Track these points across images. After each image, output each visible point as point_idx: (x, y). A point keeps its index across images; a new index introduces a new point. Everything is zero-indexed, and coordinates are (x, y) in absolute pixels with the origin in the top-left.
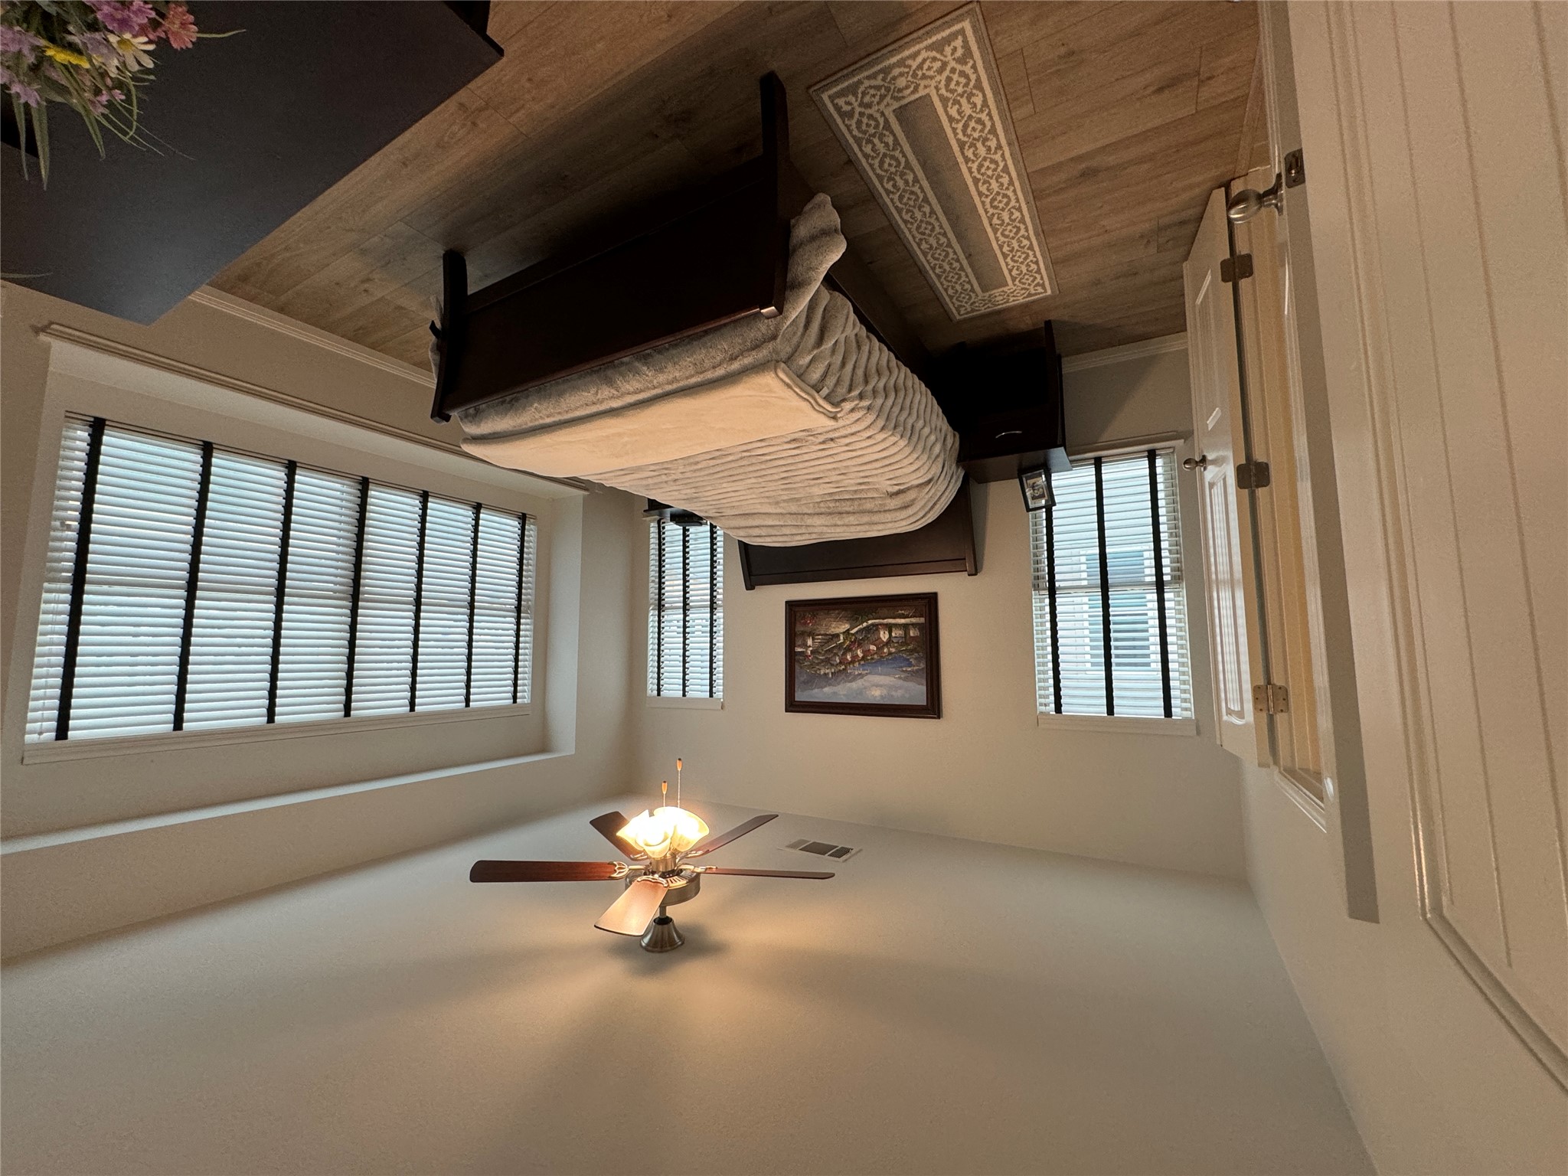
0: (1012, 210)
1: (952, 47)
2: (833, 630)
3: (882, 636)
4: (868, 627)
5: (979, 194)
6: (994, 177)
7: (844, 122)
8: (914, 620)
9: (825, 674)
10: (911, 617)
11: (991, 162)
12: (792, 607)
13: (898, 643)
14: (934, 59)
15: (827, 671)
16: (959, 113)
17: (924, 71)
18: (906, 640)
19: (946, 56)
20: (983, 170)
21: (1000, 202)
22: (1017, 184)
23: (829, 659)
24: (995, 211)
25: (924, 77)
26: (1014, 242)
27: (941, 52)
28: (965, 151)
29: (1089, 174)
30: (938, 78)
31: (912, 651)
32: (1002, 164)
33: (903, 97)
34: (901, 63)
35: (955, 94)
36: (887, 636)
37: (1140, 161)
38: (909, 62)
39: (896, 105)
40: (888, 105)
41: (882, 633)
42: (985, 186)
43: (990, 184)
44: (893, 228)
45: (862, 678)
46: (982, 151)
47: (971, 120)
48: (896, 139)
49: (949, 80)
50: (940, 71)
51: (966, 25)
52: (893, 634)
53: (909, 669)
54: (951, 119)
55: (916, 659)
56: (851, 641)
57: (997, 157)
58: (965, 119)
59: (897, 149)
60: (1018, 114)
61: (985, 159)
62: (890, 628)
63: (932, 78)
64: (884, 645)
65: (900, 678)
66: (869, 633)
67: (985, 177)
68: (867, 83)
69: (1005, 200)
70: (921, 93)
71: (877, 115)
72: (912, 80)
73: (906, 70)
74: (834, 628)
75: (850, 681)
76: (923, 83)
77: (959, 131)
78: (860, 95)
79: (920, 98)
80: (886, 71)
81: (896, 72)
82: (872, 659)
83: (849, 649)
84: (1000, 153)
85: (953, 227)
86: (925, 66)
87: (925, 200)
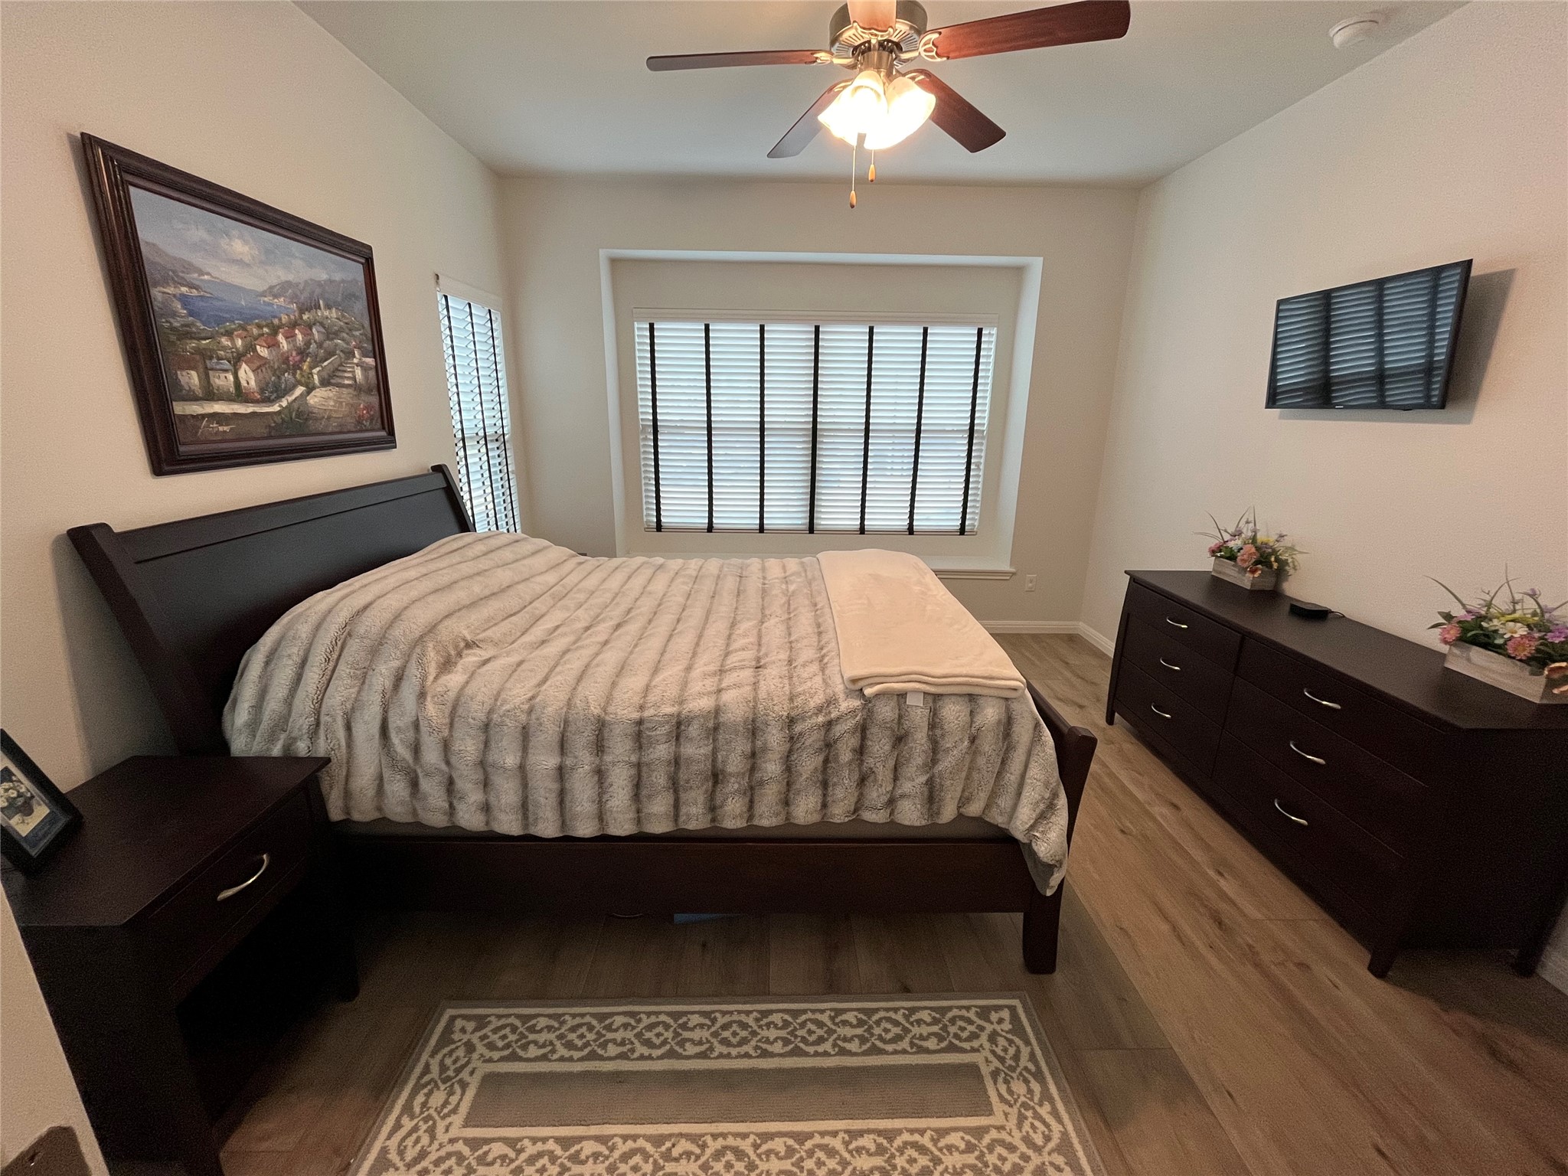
1: (1063, 1166)
2: (331, 395)
3: (251, 375)
4: (279, 398)
5: (766, 1134)
7: (976, 1006)
8: (196, 409)
9: (328, 307)
10: (203, 416)
12: (388, 441)
13: (219, 359)
14: (1047, 1139)
15: (327, 313)
16: (950, 1148)
17: (1030, 1120)
18: (204, 360)
19: (1049, 1154)
23: (328, 339)
24: (709, 1151)
25: (1021, 1118)
27: (1058, 1150)
28: (873, 1137)
30: (1017, 1134)
31: (186, 334)
33: (995, 1083)
34: (1046, 1096)
35: (985, 1150)
36: (241, 374)
38: (1047, 1107)
39: (985, 1070)
40: (987, 1060)
41: (253, 383)
42: (781, 1150)
44: (761, 992)
45: (271, 288)
47: (931, 1160)
48: (928, 1051)
49: (1012, 1148)
50: (1027, 1140)
52: (231, 377)
53: (184, 289)
54: (943, 1133)
55: (174, 314)
56: (301, 369)
58: (937, 1153)
59: (912, 1048)
62: (240, 395)
63: (1020, 1126)
64: (244, 355)
65: (201, 273)
66: (274, 383)
67: (803, 1154)
68: (1025, 1051)
70: (998, 1107)
71: (975, 1044)
72: (1020, 1101)
73: (1036, 1099)
74: (329, 398)
75: (289, 284)
76: (1014, 1112)
77: (917, 1137)
78: (1009, 1036)
79: (990, 1104)
80: (1038, 1076)
81: (1036, 1087)
82: (260, 327)
83: (303, 353)
85: (711, 1074)
86: (1037, 1123)
87: (797, 1052)
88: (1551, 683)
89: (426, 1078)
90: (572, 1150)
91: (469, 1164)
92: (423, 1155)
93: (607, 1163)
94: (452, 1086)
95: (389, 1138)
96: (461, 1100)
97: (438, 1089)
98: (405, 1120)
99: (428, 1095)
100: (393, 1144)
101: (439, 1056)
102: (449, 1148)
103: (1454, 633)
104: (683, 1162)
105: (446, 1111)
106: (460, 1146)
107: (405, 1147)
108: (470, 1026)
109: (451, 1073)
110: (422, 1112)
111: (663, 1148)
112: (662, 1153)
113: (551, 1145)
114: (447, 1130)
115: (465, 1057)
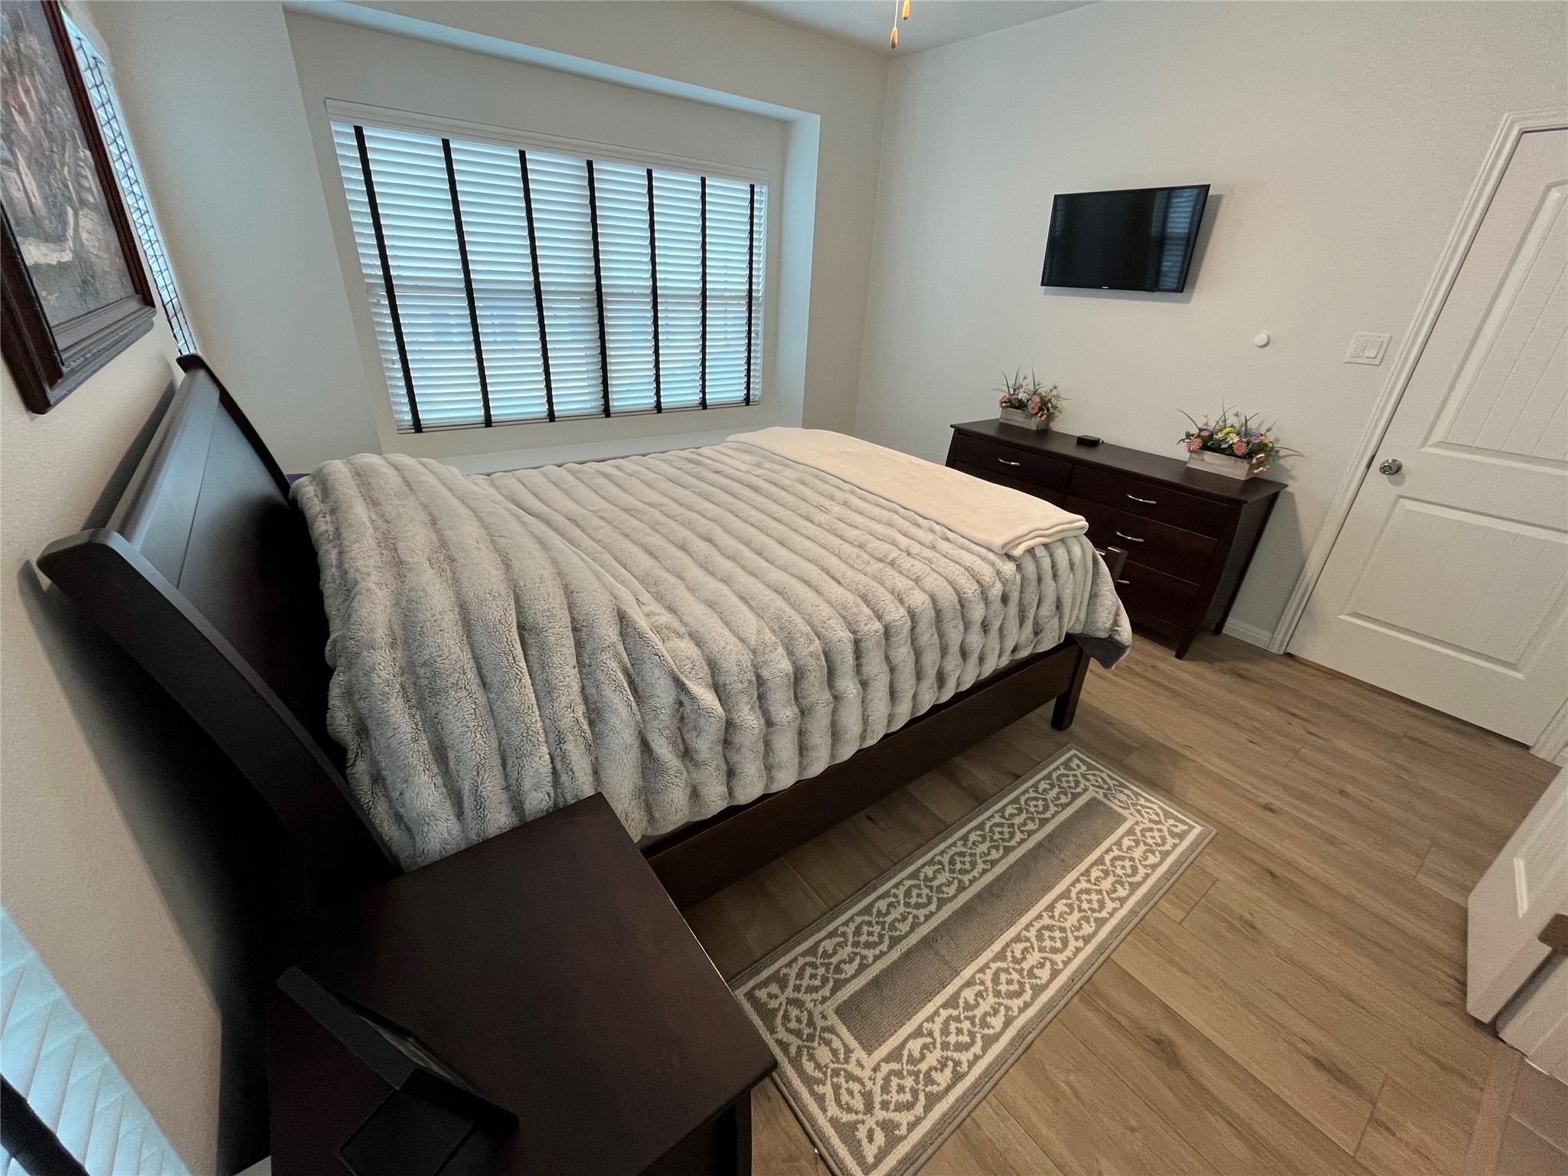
0: (1048, 964)
5: (1048, 906)
6: (1083, 914)
7: (1060, 765)
11: (1099, 901)
16: (1129, 848)
20: (1084, 897)
21: (1052, 939)
22: (1090, 948)
24: (1034, 940)
26: (991, 999)
28: (1095, 868)
29: (1165, 1051)
30: (1146, 821)
32: (1104, 914)
33: (1110, 801)
34: (1136, 794)
35: (1143, 839)
37: (1241, 1130)
38: (1142, 799)
40: (1096, 792)
42: (1065, 909)
43: (1070, 914)
46: (1106, 885)
49: (1151, 830)
51: (1198, 829)
54: (1119, 843)
57: (1110, 905)
58: (1128, 855)
60: (1164, 905)
61: (1100, 892)
63: (1142, 816)
67: (1077, 903)
69: (1059, 945)
70: (1125, 813)
71: (1082, 786)
72: (1129, 804)
77: (1112, 854)
78: (1090, 772)
79: (1120, 813)
81: (1127, 792)
84: (1117, 904)
85: (979, 896)
86: (1147, 810)
87: (1008, 850)
88: (1252, 467)
89: (793, 1050)
90: (961, 1004)
91: (908, 1071)
92: (868, 1097)
93: (990, 993)
94: (821, 1038)
95: (824, 1110)
96: (842, 1040)
97: (814, 1049)
98: (820, 1089)
99: (812, 1057)
100: (833, 1110)
101: (780, 1028)
102: (880, 1075)
103: (1198, 443)
104: (1028, 956)
105: (842, 1056)
106: (885, 1068)
107: (847, 1104)
108: (774, 988)
109: (807, 1031)
110: (825, 1074)
111: (1010, 959)
112: (1012, 961)
113: (944, 1013)
114: (862, 1067)
115: (802, 1012)
